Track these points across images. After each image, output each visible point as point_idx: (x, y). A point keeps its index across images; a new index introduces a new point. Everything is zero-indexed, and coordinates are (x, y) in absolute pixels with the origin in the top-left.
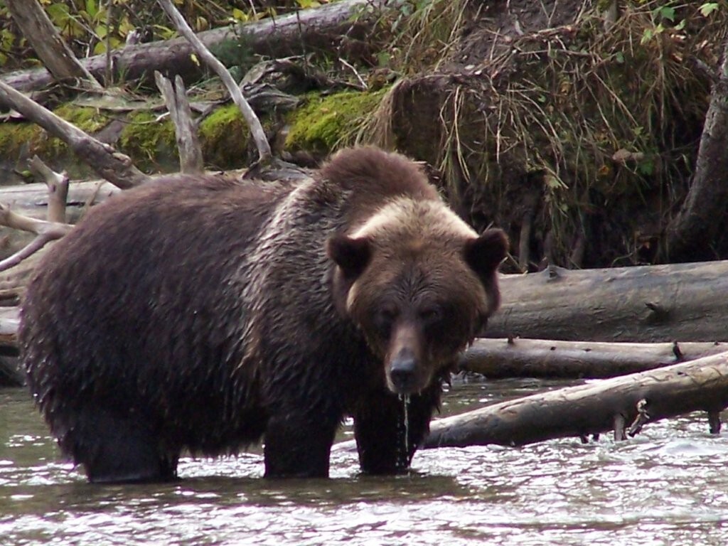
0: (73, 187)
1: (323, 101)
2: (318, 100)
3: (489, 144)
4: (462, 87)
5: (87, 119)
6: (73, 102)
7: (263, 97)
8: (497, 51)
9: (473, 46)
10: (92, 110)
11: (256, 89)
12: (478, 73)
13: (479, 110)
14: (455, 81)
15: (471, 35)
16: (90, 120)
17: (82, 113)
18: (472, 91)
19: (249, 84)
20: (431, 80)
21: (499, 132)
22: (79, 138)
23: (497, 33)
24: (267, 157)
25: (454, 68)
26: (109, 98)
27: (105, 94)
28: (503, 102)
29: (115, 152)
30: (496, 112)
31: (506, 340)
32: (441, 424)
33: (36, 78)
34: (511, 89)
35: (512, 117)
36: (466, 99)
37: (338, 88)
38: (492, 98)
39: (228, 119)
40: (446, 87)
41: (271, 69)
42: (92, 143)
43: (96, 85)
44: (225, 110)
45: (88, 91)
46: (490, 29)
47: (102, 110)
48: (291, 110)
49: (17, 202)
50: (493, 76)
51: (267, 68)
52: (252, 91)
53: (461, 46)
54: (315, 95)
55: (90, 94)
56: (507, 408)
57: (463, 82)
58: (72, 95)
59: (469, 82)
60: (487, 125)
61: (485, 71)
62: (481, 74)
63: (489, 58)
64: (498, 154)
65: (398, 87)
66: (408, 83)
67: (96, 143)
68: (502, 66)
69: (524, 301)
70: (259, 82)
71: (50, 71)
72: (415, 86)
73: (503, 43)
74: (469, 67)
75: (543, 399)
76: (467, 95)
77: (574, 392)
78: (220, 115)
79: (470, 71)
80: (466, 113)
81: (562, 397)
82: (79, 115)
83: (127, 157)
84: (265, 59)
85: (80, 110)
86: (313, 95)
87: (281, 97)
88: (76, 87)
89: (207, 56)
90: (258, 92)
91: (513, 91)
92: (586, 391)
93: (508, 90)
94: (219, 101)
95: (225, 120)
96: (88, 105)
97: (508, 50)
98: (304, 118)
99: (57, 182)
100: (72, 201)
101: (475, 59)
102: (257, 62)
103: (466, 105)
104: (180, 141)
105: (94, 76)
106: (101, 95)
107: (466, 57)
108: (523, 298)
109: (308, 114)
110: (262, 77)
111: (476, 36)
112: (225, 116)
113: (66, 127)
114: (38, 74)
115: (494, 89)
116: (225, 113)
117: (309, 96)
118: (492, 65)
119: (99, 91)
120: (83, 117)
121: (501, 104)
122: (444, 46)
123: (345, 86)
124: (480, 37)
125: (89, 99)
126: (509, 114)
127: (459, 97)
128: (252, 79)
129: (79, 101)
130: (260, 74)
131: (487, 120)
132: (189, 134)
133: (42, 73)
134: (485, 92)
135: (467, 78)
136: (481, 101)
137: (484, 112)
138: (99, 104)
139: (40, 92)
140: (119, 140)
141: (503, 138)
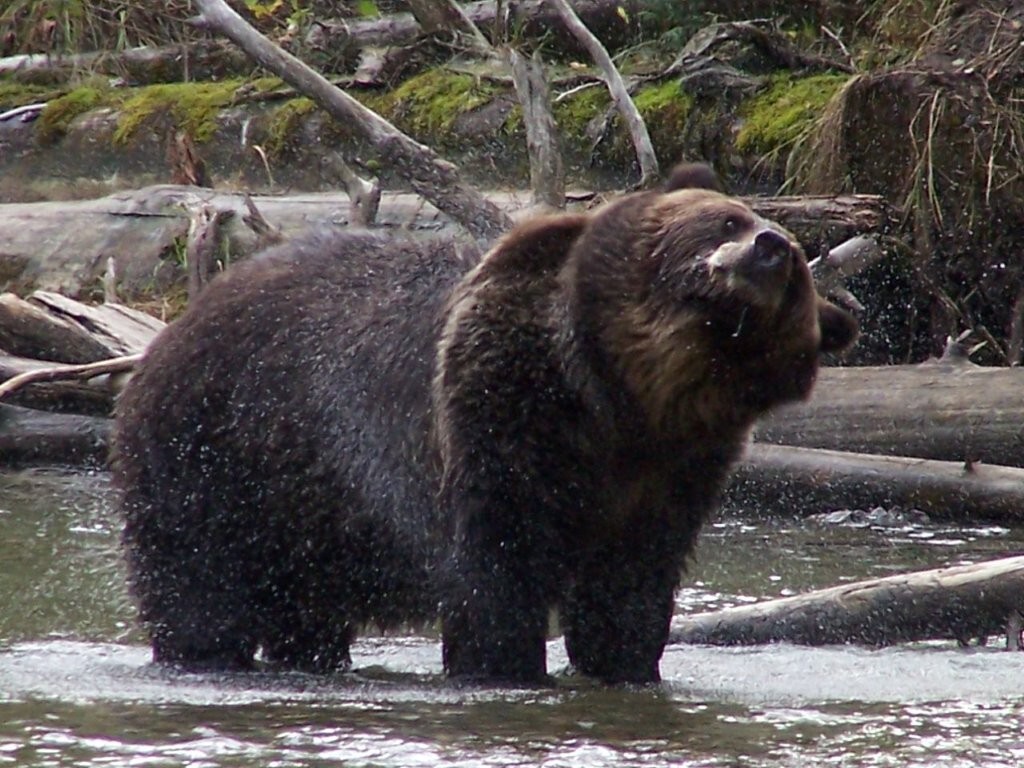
0: (385, 200)
1: (794, 85)
2: (787, 83)
3: (977, 175)
4: (943, 91)
5: (461, 92)
6: (445, 66)
7: (710, 75)
8: (1000, 41)
9: (967, 31)
10: (470, 79)
11: (700, 63)
12: (968, 71)
13: (965, 125)
14: (934, 81)
15: (963, 17)
16: (466, 93)
17: (455, 83)
18: (958, 97)
19: (692, 56)
20: (901, 77)
21: (992, 158)
22: (386, 135)
23: (1001, 16)
24: (653, 177)
25: (935, 62)
26: (496, 63)
27: (492, 57)
28: (1002, 116)
29: (435, 157)
30: (990, 131)
31: (963, 464)
32: (756, 609)
33: (399, 27)
34: (1014, 97)
35: (1013, 138)
36: (949, 107)
37: (816, 68)
38: (985, 109)
39: (658, 104)
40: (921, 89)
41: (724, 35)
42: (404, 143)
43: (481, 41)
44: (656, 90)
45: (467, 50)
46: (992, 9)
47: (486, 79)
48: (747, 96)
49: (308, 218)
50: (990, 76)
51: (718, 33)
52: (695, 65)
53: (949, 30)
54: (784, 76)
55: (469, 56)
56: (853, 593)
57: (946, 83)
58: (444, 53)
59: (954, 83)
60: (976, 148)
61: (979, 69)
62: (973, 73)
63: (987, 50)
64: (988, 190)
65: (853, 86)
66: (866, 81)
67: (411, 143)
68: (1004, 64)
69: (1001, 408)
70: (704, 54)
71: (417, 19)
72: (877, 85)
73: (1008, 30)
74: (958, 62)
75: (906, 582)
76: (950, 103)
77: (953, 574)
78: (647, 98)
79: (959, 66)
80: (947, 129)
81: (934, 581)
82: (450, 85)
83: (453, 165)
84: (719, 20)
85: (454, 78)
86: (781, 76)
87: (734, 76)
88: (453, 45)
89: (578, 28)
90: (702, 67)
91: (1017, 100)
92: (969, 575)
93: (1011, 99)
94: (650, 77)
95: (654, 105)
96: (465, 70)
97: (1015, 41)
98: (764, 110)
99: (362, 191)
100: (383, 221)
101: (968, 50)
102: (707, 23)
103: (948, 116)
104: (532, 147)
105: (480, 28)
106: (486, 57)
107: (954, 47)
108: (999, 404)
109: (771, 103)
110: (711, 46)
111: (973, 18)
112: (655, 99)
113: (368, 119)
114: (403, 21)
115: (990, 97)
116: (656, 94)
117: (776, 78)
118: (989, 62)
119: (483, 52)
120: (455, 89)
121: (998, 119)
122: (927, 28)
123: (828, 66)
124: (976, 21)
125: (468, 63)
126: (1009, 134)
127: (937, 105)
128: (697, 46)
129: (453, 64)
130: (707, 43)
131: (975, 140)
132: (547, 137)
133: (408, 20)
134: (977, 99)
135: (951, 78)
136: (970, 112)
137: (973, 129)
138: (481, 71)
139: (401, 49)
140: (505, 124)
141: (997, 167)
